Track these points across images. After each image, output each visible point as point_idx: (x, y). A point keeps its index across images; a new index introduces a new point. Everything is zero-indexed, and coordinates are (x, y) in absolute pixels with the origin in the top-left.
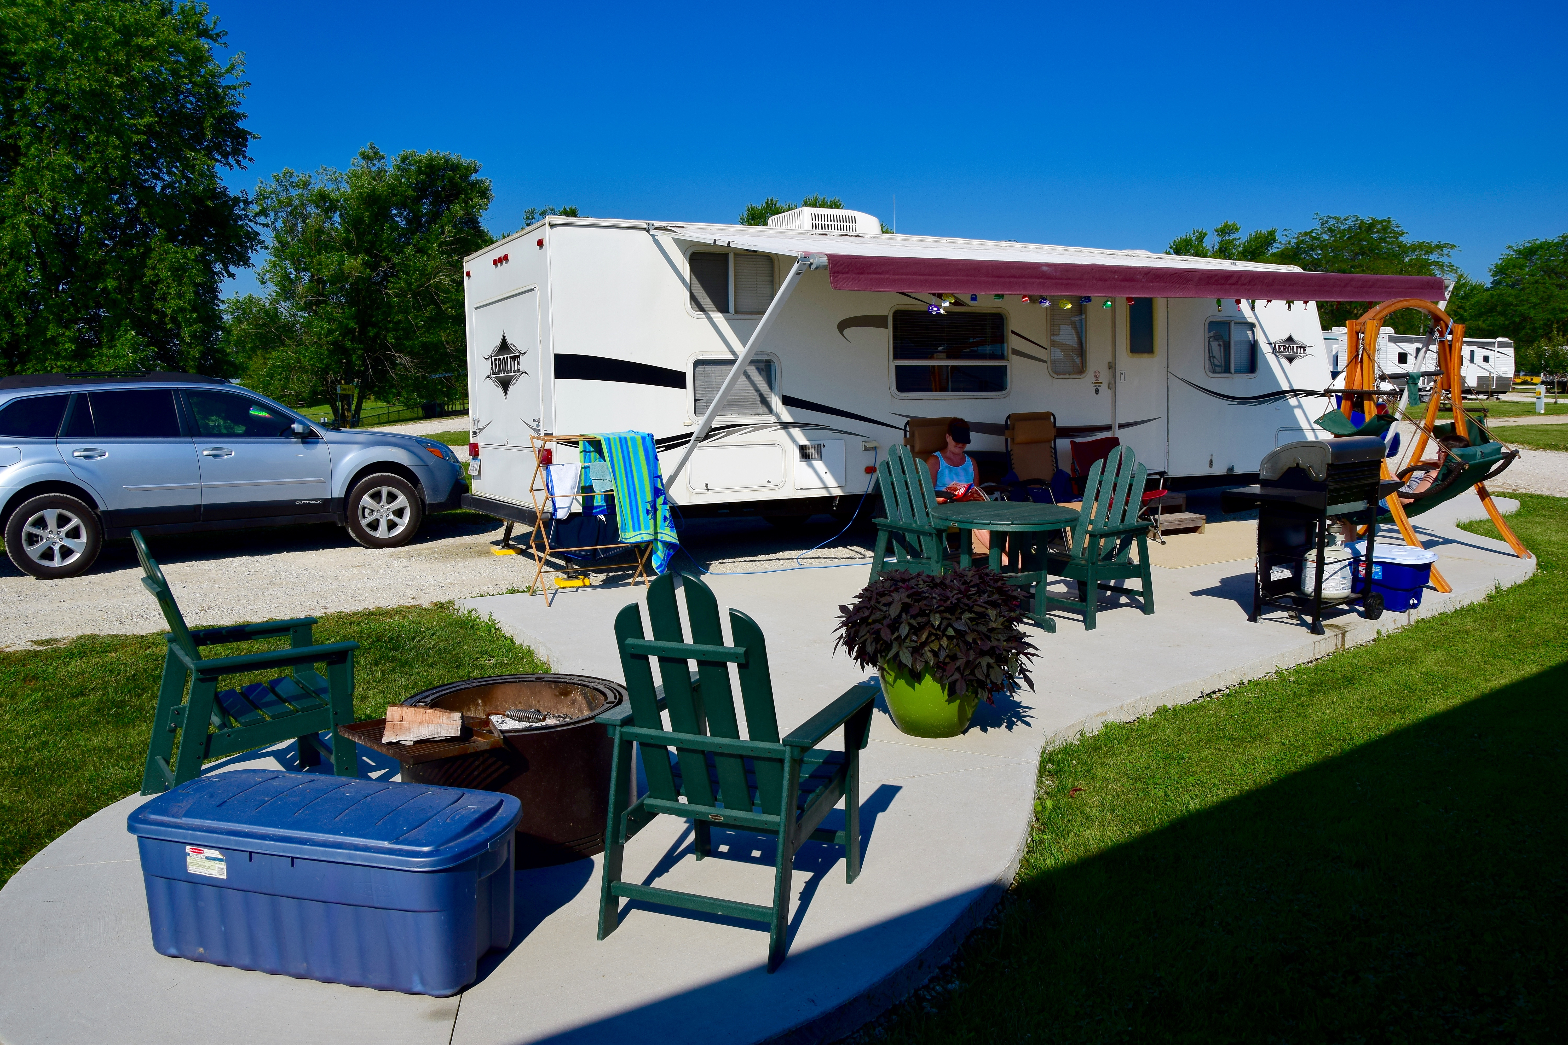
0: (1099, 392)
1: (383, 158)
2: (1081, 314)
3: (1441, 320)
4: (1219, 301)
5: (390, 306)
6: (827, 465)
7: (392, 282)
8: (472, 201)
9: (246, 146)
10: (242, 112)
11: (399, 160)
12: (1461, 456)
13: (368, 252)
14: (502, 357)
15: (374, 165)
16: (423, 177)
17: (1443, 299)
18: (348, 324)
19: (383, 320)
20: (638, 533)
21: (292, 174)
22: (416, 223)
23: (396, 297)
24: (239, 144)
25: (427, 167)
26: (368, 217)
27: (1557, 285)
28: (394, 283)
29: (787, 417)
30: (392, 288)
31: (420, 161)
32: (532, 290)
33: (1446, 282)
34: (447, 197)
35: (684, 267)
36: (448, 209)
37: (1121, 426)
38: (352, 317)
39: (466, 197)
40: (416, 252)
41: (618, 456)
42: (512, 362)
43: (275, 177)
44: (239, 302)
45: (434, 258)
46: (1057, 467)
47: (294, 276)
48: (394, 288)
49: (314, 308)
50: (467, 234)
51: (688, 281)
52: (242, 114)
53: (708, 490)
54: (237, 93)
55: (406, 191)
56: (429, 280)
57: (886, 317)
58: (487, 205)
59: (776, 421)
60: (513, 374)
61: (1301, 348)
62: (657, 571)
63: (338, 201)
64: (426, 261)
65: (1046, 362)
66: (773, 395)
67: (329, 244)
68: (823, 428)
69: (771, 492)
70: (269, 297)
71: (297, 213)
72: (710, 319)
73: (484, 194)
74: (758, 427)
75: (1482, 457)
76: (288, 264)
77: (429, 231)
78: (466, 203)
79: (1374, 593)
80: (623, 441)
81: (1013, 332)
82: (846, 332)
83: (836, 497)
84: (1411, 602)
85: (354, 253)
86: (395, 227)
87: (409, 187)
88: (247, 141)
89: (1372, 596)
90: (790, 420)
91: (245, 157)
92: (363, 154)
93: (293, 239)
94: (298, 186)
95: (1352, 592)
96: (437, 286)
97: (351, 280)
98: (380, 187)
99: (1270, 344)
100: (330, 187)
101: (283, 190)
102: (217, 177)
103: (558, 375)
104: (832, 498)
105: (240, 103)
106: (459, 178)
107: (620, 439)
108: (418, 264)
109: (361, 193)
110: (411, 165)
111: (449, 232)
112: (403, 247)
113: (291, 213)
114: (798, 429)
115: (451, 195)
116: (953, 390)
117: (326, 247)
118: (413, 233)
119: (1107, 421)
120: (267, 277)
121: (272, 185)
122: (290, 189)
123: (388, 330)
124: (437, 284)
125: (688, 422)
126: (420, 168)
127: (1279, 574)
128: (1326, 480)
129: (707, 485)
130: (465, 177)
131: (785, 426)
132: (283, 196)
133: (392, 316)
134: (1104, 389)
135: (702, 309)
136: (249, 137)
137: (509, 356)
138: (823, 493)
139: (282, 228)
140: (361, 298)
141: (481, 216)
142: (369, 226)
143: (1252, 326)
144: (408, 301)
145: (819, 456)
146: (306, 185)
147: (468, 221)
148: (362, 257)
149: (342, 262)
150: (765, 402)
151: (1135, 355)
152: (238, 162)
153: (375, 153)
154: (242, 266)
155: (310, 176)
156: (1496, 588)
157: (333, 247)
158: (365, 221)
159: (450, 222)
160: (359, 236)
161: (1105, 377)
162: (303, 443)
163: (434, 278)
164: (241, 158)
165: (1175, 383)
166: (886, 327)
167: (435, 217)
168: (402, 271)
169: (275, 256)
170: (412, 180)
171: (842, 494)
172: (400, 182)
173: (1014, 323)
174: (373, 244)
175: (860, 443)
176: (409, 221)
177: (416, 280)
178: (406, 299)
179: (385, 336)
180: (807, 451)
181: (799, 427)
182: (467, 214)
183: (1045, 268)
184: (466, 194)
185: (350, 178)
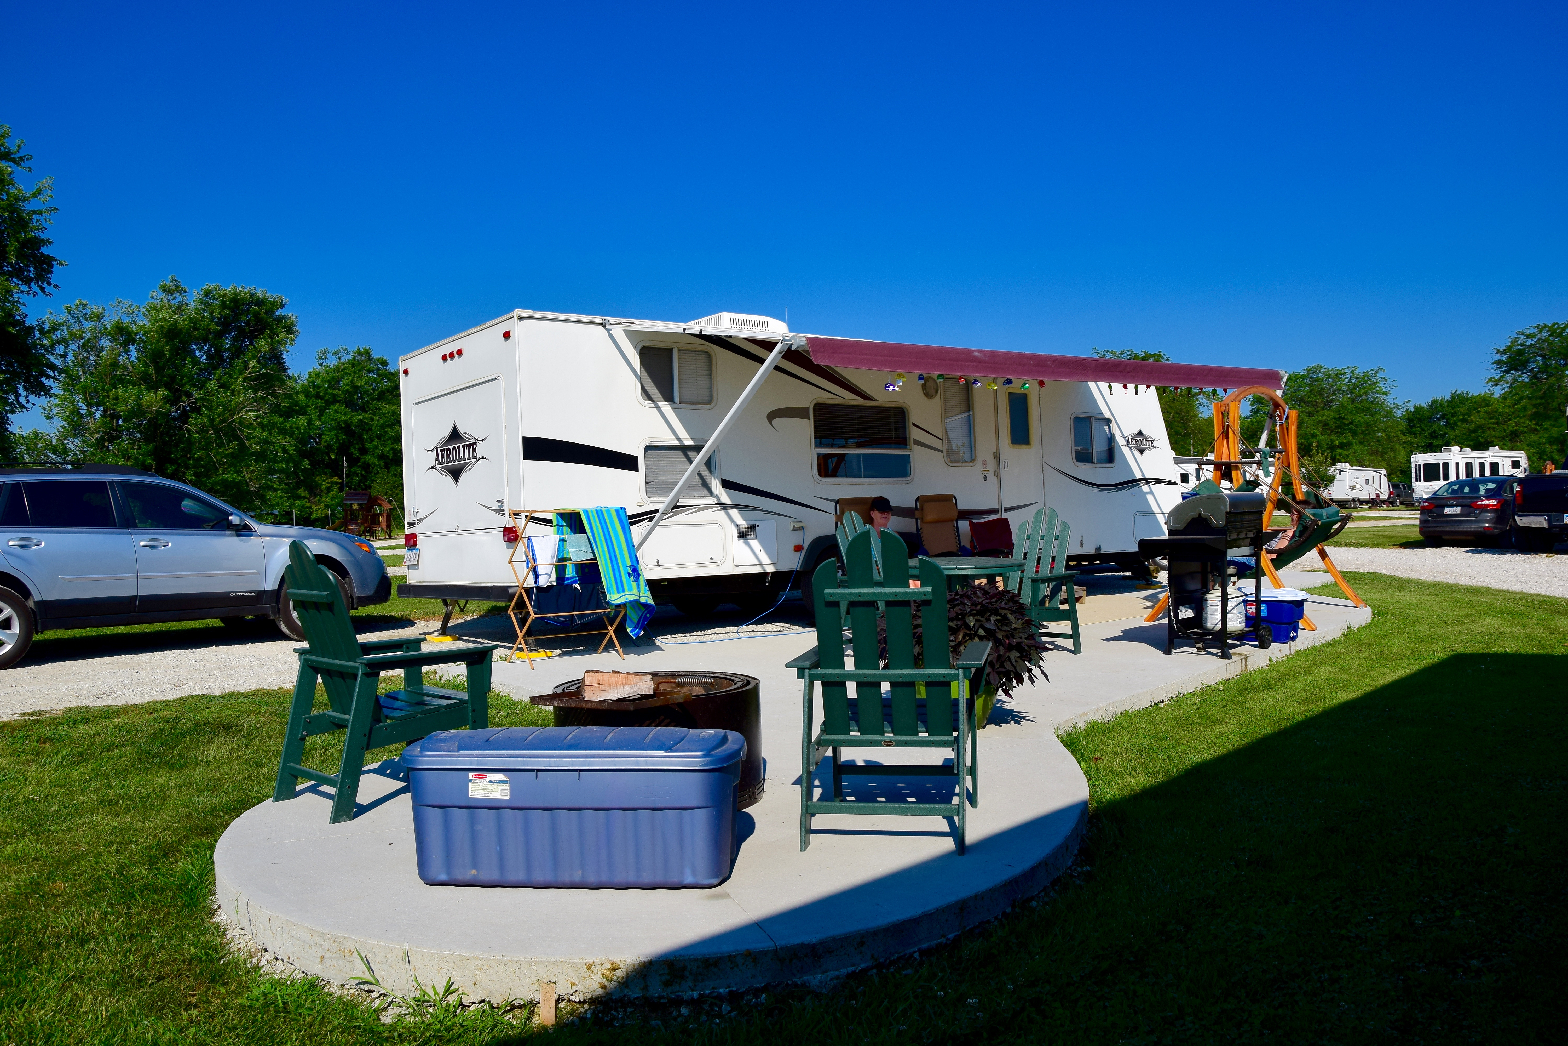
0: (987, 479)
1: (185, 292)
2: (969, 411)
3: (1280, 406)
4: (1110, 387)
5: (190, 442)
6: (762, 543)
7: (193, 418)
8: (278, 337)
9: (51, 272)
10: (47, 237)
11: (202, 293)
12: (1313, 515)
13: (168, 386)
14: (451, 447)
15: (174, 298)
16: (227, 311)
17: (1280, 388)
18: (145, 461)
19: (182, 456)
20: (623, 594)
21: (85, 306)
22: (217, 358)
23: (197, 433)
24: (43, 270)
25: (231, 302)
26: (170, 351)
27: (1307, 413)
28: (196, 419)
29: (726, 499)
30: (193, 424)
31: (224, 295)
32: (496, 379)
33: (1281, 374)
34: (251, 331)
35: (635, 359)
36: (251, 343)
37: (1007, 510)
38: (149, 454)
39: (271, 332)
40: (219, 387)
41: (597, 526)
42: (466, 451)
43: (67, 308)
44: (23, 437)
45: (239, 393)
46: (960, 544)
47: (85, 411)
48: (196, 424)
49: (106, 444)
50: (272, 370)
51: (639, 373)
52: (47, 240)
53: (659, 565)
54: (42, 218)
55: (209, 325)
56: (233, 415)
57: (808, 409)
58: (293, 340)
59: (716, 502)
60: (467, 461)
61: (1149, 441)
62: (631, 634)
63: (136, 334)
64: (229, 396)
65: (942, 451)
66: (713, 478)
67: (125, 378)
68: (757, 509)
69: (713, 568)
70: (57, 433)
71: (90, 346)
72: (658, 408)
73: (289, 329)
74: (702, 508)
75: (1327, 518)
76: (79, 398)
77: (232, 366)
78: (272, 338)
79: (1264, 626)
80: (600, 513)
81: (914, 424)
82: (774, 422)
83: (768, 573)
84: (1292, 635)
85: (153, 387)
86: (196, 362)
87: (212, 321)
88: (52, 268)
89: (1263, 628)
90: (729, 502)
91: (49, 284)
92: (164, 287)
93: (84, 373)
94: (91, 318)
95: (1247, 626)
96: (241, 422)
97: (149, 416)
98: (182, 321)
99: (1124, 437)
100: (126, 321)
101: (75, 322)
102: (20, 303)
103: (526, 457)
104: (765, 574)
105: (46, 229)
106: (265, 313)
107: (597, 511)
108: (222, 400)
109: (162, 327)
110: (214, 299)
111: (253, 367)
112: (205, 382)
113: (84, 345)
114: (735, 510)
115: (255, 331)
116: (865, 476)
117: (122, 381)
118: (215, 368)
119: (994, 505)
120: (54, 411)
121: (63, 317)
122: (83, 321)
123: (187, 467)
124: (240, 420)
125: (641, 502)
126: (223, 302)
127: (1186, 613)
128: (1226, 525)
129: (658, 562)
130: (270, 312)
131: (724, 507)
132: (76, 328)
133: (192, 453)
134: (991, 476)
135: (650, 398)
136: (55, 263)
137: (461, 445)
138: (758, 570)
139: (73, 361)
140: (159, 434)
141: (287, 352)
142: (168, 360)
143: (1108, 421)
144: (210, 437)
145: (755, 536)
146: (99, 317)
147: (272, 357)
148: (162, 392)
149: (139, 397)
150: (706, 486)
151: (1017, 446)
152: (43, 289)
153: (177, 287)
154: (42, 395)
155: (103, 308)
156: (1348, 628)
157: (129, 382)
158: (166, 354)
159: (254, 357)
160: (159, 370)
161: (991, 466)
162: (238, 535)
163: (238, 414)
164: (45, 285)
165: (1049, 471)
166: (809, 419)
167: (238, 352)
168: (204, 406)
169: (64, 390)
170: (216, 314)
171: (775, 571)
172: (203, 317)
173: (914, 417)
174: (173, 379)
175: (789, 524)
176: (210, 357)
177: (219, 416)
178: (208, 435)
179: (184, 473)
180: (744, 530)
181: (736, 508)
182: (272, 349)
183: (976, 354)
184: (272, 329)
185: (149, 311)
